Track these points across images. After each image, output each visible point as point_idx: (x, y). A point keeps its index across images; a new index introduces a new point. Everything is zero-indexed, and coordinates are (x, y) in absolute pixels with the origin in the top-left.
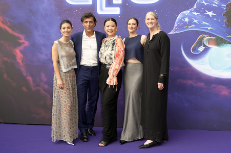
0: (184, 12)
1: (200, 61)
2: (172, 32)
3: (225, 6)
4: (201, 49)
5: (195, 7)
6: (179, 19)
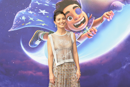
0: (21, 12)
1: (37, 53)
2: (12, 30)
3: (55, 5)
4: (38, 43)
5: (30, 7)
6: (17, 18)
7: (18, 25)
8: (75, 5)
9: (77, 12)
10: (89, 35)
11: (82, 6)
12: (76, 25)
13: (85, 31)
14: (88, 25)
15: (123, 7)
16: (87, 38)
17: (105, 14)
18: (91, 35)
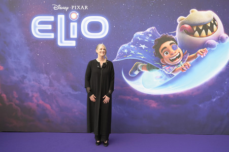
0: (124, 45)
1: (136, 81)
2: (115, 60)
4: (137, 73)
5: (132, 42)
6: (120, 50)
7: (121, 56)
8: (172, 42)
9: (173, 48)
10: (183, 69)
11: (178, 43)
12: (171, 59)
13: (180, 65)
14: (183, 60)
15: (216, 45)
16: (180, 71)
17: (199, 51)
18: (185, 69)
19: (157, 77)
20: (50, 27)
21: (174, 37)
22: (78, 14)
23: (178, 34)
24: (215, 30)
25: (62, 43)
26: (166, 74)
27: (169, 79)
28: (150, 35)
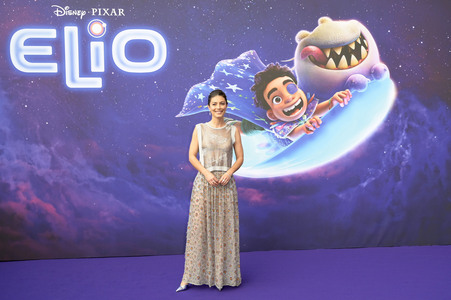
0: (197, 86)
2: (181, 115)
5: (212, 78)
6: (190, 96)
7: (191, 107)
8: (286, 78)
9: (289, 90)
10: (307, 129)
12: (286, 110)
13: (302, 122)
14: (307, 113)
15: (367, 83)
16: (303, 134)
17: (336, 95)
18: (312, 128)
19: (259, 145)
20: (48, 50)
21: (291, 70)
22: (105, 25)
23: (298, 65)
24: (363, 56)
25: (75, 81)
26: (278, 140)
27: (283, 149)
28: (247, 66)
